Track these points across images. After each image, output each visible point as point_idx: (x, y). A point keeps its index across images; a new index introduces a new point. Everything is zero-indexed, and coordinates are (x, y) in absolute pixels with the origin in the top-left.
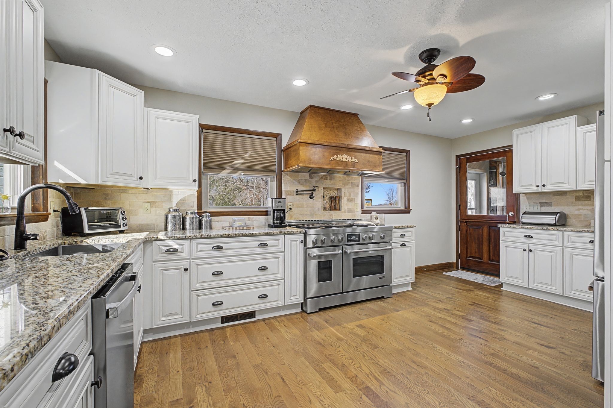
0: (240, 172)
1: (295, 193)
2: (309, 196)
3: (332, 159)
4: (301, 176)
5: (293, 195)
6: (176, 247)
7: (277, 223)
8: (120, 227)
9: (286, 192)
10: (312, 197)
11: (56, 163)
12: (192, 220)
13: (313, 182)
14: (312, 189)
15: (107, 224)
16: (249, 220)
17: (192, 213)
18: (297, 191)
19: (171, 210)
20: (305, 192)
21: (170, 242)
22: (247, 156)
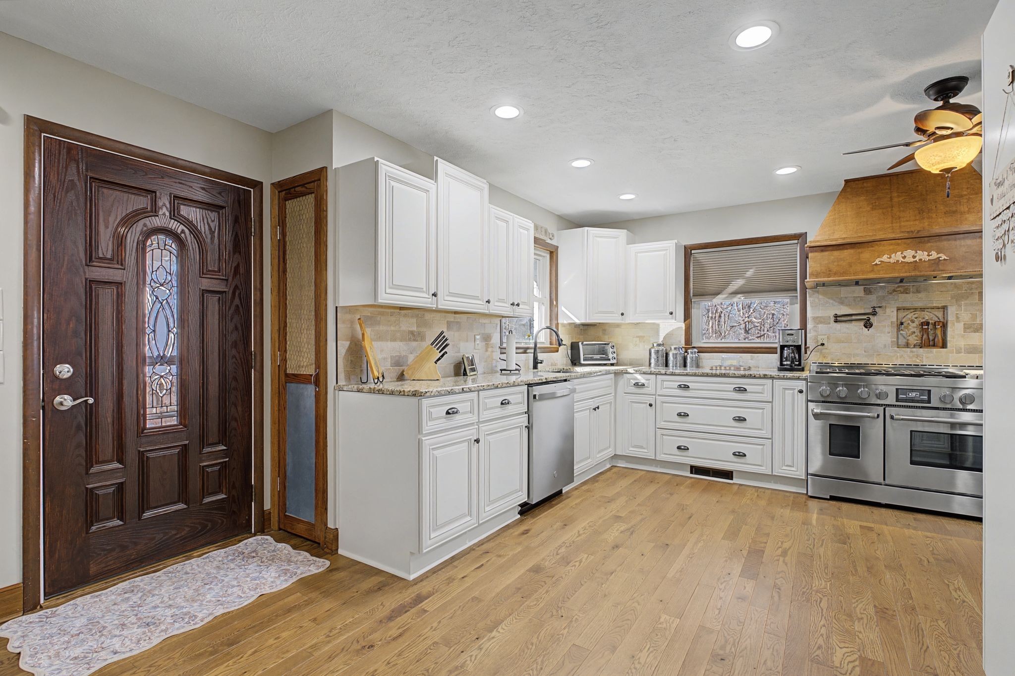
0: (739, 296)
1: (833, 319)
2: (862, 323)
3: (877, 262)
4: (844, 291)
5: (829, 323)
6: (643, 381)
7: (787, 365)
8: (609, 360)
9: (815, 319)
10: (868, 325)
11: (563, 309)
12: (675, 356)
13: (873, 299)
14: (870, 311)
15: (598, 357)
16: (751, 360)
17: (675, 349)
18: (836, 316)
19: (655, 345)
20: (854, 317)
21: (638, 376)
22: (750, 273)
